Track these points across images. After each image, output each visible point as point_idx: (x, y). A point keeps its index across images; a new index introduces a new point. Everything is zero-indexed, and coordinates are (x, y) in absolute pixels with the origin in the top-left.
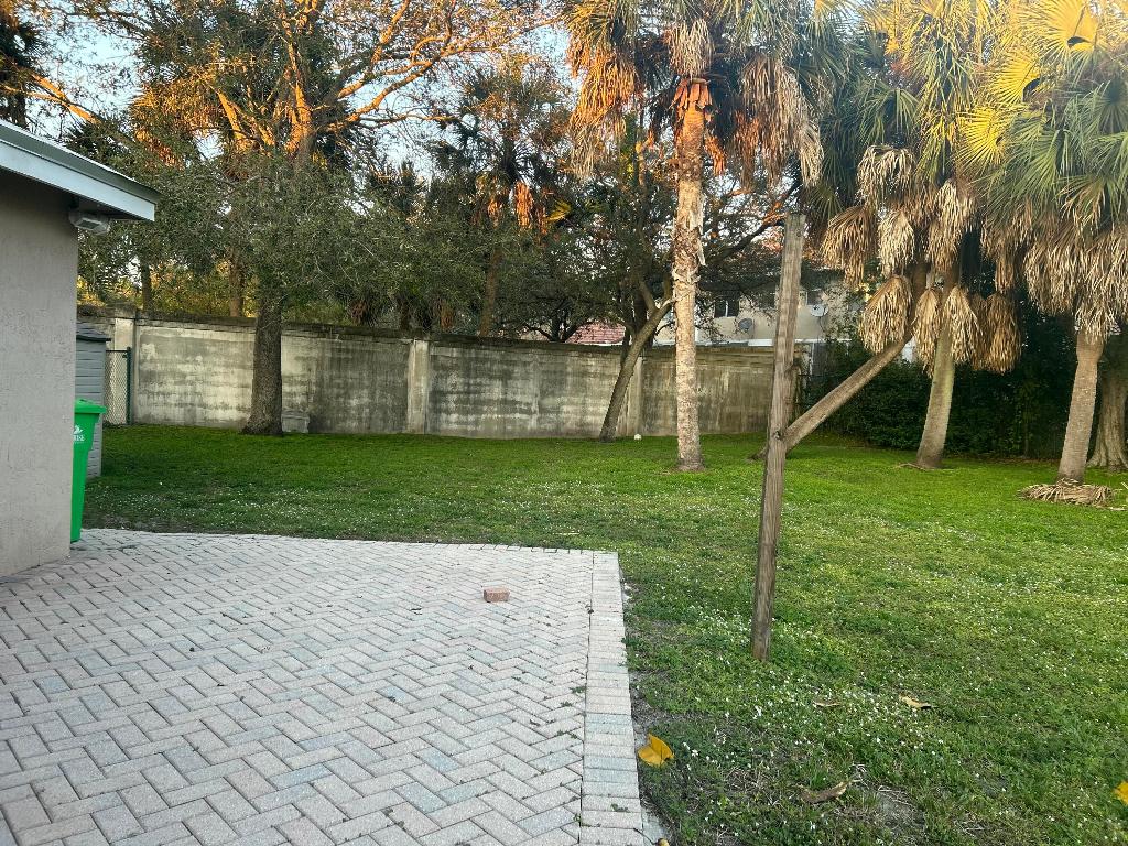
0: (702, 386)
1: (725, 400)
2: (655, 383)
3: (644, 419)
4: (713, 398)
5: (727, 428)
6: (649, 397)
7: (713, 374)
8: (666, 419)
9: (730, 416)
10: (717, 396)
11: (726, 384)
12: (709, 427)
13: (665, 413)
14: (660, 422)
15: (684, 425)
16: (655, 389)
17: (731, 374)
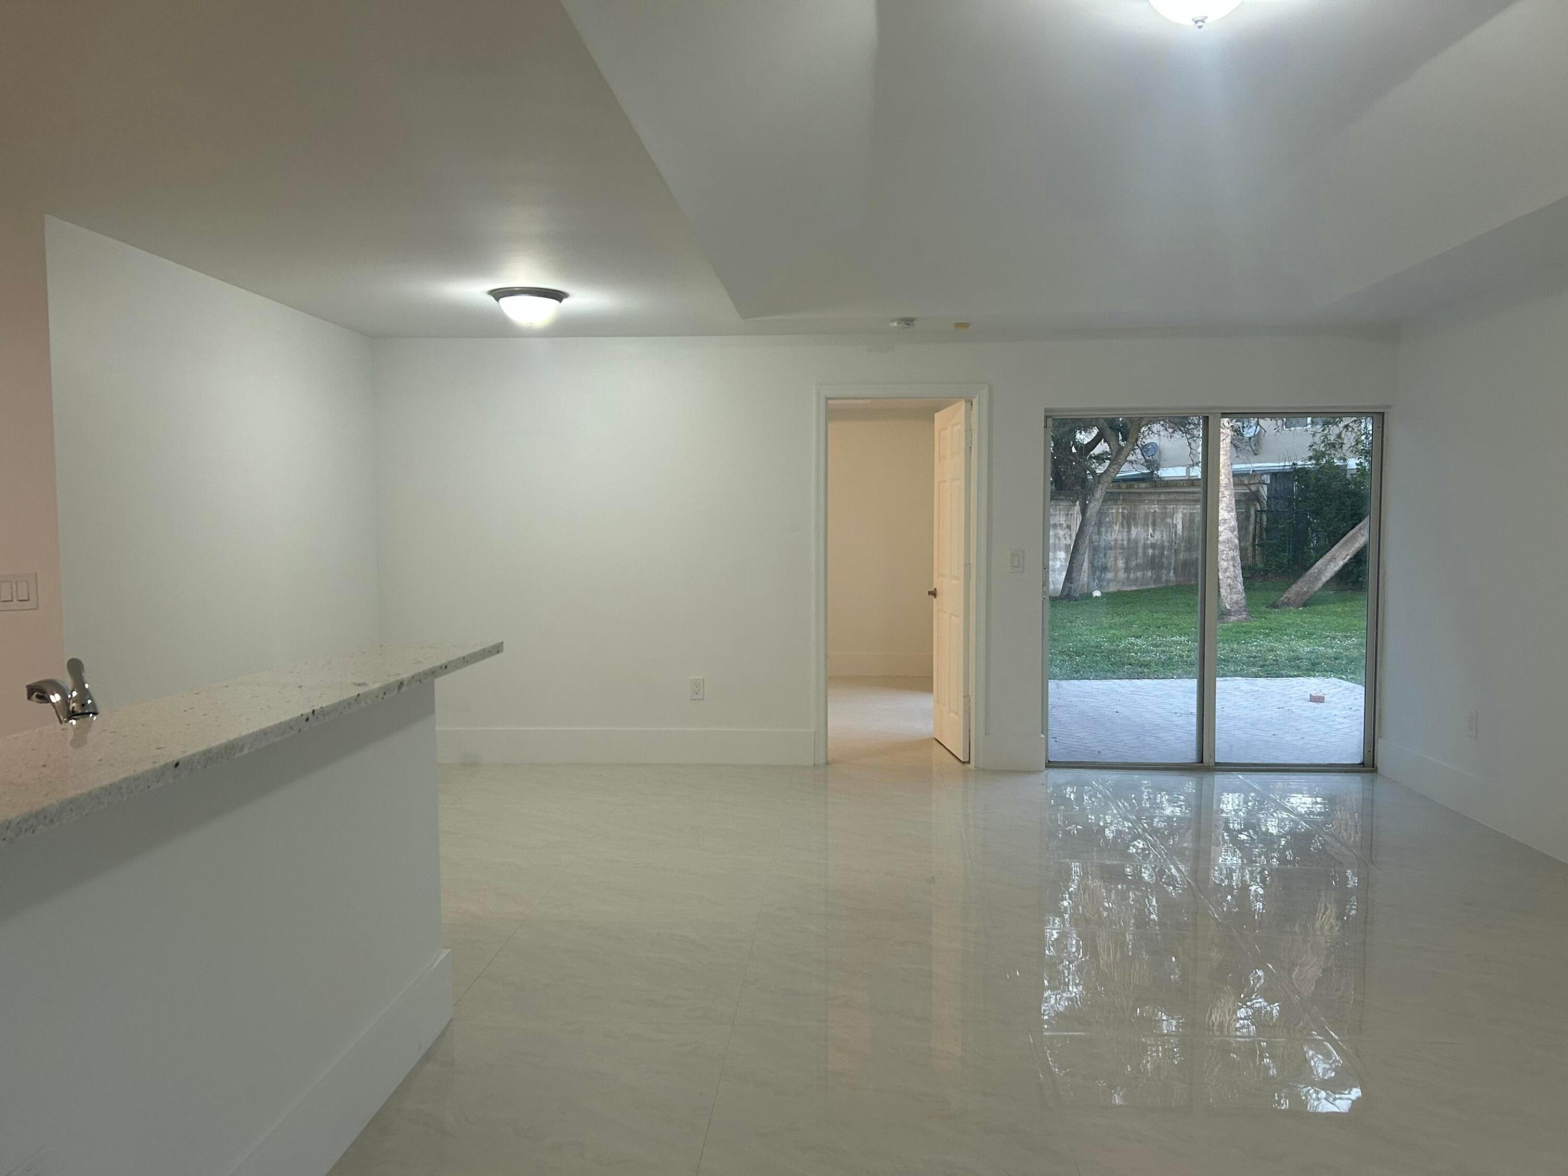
0: (1154, 530)
1: (1179, 544)
2: (1103, 529)
3: (1094, 573)
4: (1166, 544)
5: (1181, 578)
6: (1098, 546)
7: (1165, 515)
8: (1116, 572)
9: (1185, 564)
10: (1171, 542)
11: (1180, 527)
12: (1164, 578)
13: (1116, 564)
14: (1110, 575)
15: (1228, 574)
16: (1103, 537)
17: (1184, 515)
